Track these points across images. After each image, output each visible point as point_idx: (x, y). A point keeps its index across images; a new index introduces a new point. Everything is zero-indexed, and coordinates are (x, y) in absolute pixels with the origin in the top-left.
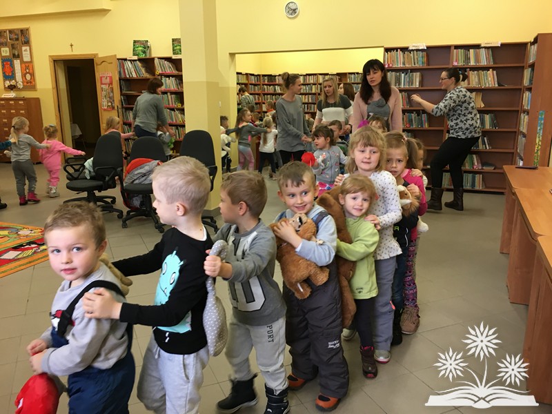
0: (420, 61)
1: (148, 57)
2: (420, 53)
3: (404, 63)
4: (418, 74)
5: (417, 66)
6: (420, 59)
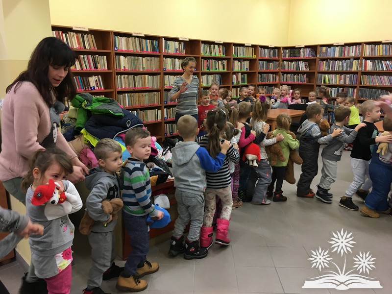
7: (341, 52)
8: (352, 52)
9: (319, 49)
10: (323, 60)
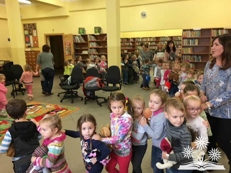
0: (198, 35)
1: (84, 34)
2: (198, 32)
3: (191, 36)
4: (197, 40)
5: (197, 37)
6: (198, 34)
7: (142, 40)
8: (145, 40)
9: (135, 39)
10: (137, 42)
